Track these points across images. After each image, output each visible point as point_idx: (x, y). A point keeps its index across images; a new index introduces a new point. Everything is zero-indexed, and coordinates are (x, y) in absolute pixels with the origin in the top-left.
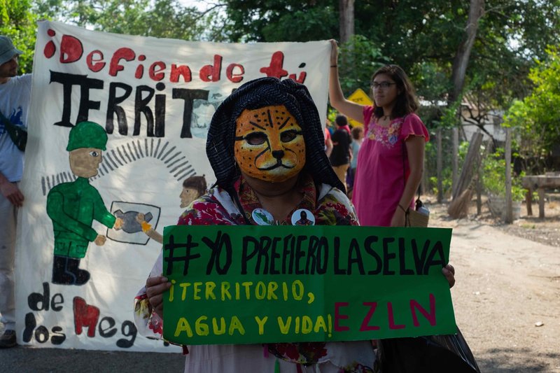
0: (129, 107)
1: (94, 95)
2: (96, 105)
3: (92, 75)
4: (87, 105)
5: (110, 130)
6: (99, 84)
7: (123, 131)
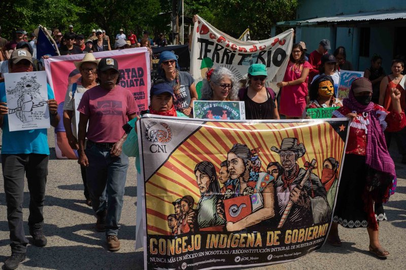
0: (221, 53)
1: (210, 47)
2: (210, 51)
3: (211, 40)
4: (207, 51)
5: (213, 61)
6: (212, 43)
7: (218, 61)
